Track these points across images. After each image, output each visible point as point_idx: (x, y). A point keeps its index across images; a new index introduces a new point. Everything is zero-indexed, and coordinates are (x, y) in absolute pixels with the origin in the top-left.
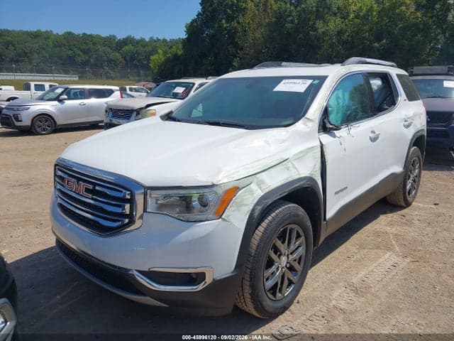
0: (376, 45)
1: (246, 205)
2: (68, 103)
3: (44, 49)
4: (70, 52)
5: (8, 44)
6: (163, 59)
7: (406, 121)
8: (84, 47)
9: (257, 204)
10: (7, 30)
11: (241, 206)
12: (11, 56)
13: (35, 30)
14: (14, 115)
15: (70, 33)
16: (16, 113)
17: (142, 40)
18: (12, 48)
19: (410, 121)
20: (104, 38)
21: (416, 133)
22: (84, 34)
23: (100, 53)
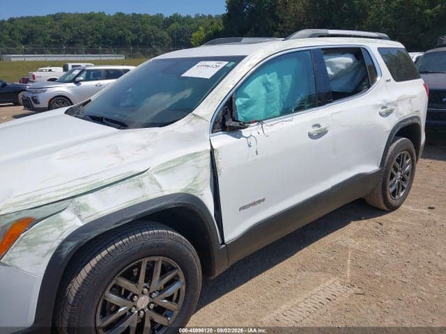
0: (428, 11)
1: (44, 242)
2: (84, 84)
3: (97, 30)
4: (121, 32)
5: (65, 26)
6: (204, 36)
7: (383, 108)
8: (133, 26)
9: (68, 239)
10: (64, 13)
11: (36, 244)
12: (68, 38)
13: (89, 12)
14: (32, 98)
15: (120, 14)
16: (35, 95)
17: (188, 17)
18: (68, 30)
19: (389, 108)
20: (151, 17)
21: (400, 122)
22: (134, 14)
23: (148, 32)
